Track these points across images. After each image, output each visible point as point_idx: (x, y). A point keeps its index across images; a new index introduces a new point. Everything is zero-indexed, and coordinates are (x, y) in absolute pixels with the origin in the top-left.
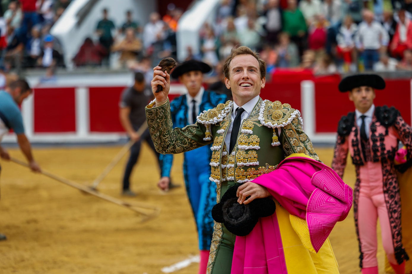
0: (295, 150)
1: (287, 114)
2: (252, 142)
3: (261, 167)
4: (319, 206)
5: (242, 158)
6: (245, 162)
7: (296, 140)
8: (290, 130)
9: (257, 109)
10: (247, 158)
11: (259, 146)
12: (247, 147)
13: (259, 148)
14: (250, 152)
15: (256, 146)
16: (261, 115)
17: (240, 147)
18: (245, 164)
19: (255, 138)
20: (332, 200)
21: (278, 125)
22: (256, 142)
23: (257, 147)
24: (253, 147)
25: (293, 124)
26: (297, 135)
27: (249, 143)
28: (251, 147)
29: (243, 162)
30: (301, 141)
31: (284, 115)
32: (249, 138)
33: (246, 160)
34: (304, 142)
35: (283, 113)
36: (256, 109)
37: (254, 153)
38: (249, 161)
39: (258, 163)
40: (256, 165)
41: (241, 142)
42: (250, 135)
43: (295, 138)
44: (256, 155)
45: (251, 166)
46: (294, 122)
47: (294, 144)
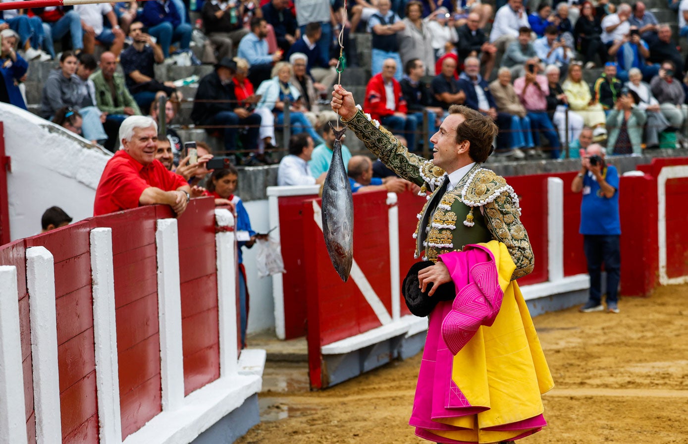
0: (497, 232)
1: (491, 190)
2: (448, 220)
3: (455, 250)
4: (465, 305)
5: (434, 239)
6: (437, 243)
7: (498, 220)
8: (492, 209)
9: (465, 180)
10: (440, 239)
11: (455, 225)
12: (440, 226)
13: (455, 227)
14: (444, 232)
15: (450, 225)
16: (465, 188)
17: (434, 225)
18: (436, 245)
19: (452, 216)
20: (481, 300)
21: (475, 203)
22: (452, 220)
23: (453, 227)
24: (447, 227)
25: (497, 202)
26: (501, 216)
27: (444, 221)
28: (445, 226)
29: (435, 243)
30: (505, 223)
31: (488, 190)
32: (445, 215)
33: (439, 240)
34: (510, 224)
35: (487, 189)
36: (463, 180)
37: (448, 233)
38: (441, 242)
39: (451, 246)
40: (449, 248)
41: (436, 219)
42: (447, 211)
43: (498, 219)
44: (450, 236)
45: (444, 248)
46: (498, 200)
47: (496, 226)
